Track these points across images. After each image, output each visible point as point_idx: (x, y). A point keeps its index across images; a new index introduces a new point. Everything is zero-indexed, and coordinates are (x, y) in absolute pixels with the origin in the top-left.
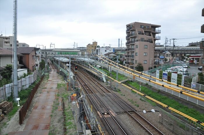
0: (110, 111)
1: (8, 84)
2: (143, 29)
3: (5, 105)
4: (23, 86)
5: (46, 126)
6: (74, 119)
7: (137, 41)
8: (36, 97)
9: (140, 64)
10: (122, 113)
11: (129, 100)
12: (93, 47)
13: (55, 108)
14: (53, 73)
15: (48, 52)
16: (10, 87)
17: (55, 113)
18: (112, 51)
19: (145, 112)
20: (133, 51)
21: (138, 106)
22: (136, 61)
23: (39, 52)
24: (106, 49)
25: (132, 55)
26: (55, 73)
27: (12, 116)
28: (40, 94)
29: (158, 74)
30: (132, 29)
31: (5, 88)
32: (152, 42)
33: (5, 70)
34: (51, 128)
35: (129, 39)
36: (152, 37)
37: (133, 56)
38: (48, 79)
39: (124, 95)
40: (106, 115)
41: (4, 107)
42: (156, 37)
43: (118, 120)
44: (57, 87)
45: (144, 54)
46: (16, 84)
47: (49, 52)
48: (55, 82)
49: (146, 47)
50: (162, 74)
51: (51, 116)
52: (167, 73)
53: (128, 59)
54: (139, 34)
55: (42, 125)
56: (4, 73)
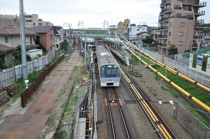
0: (119, 99)
1: (18, 66)
2: (181, 2)
3: (11, 87)
4: (36, 68)
5: (48, 110)
6: (76, 105)
7: (172, 17)
8: (47, 80)
9: (173, 46)
10: (132, 102)
11: (147, 87)
12: (124, 25)
13: (63, 92)
14: (76, 54)
15: (73, 31)
16: (21, 69)
17: (61, 98)
18: (146, 31)
19: (160, 103)
20: (167, 30)
21: (155, 96)
22: (169, 42)
23: (61, 32)
24: (139, 28)
25: (165, 34)
26: (78, 54)
27: (18, 98)
28: (52, 77)
29: (191, 59)
30: (167, 3)
31: (14, 70)
32: (192, 19)
33: (16, 50)
34: (53, 113)
35: (163, 15)
36: (193, 12)
37: (166, 36)
38: (68, 61)
39: (144, 82)
40: (113, 103)
41: (10, 89)
42: (199, 12)
43: (124, 109)
44: (72, 70)
45: (180, 34)
46: (25, 65)
47: (75, 31)
48: (73, 65)
49: (183, 25)
50: (196, 58)
51: (57, 100)
52: (202, 58)
53: (161, 39)
54: (175, 8)
55: (45, 110)
56: (16, 53)
